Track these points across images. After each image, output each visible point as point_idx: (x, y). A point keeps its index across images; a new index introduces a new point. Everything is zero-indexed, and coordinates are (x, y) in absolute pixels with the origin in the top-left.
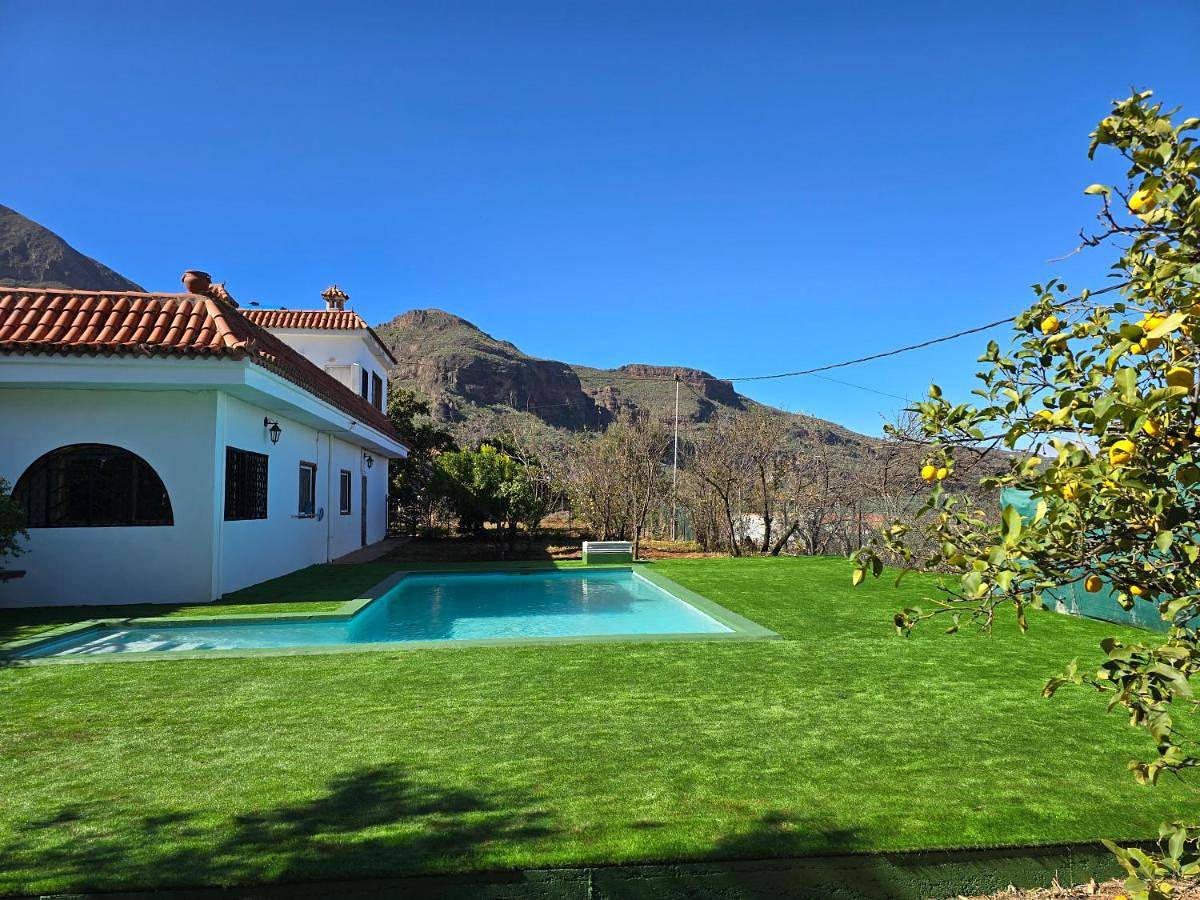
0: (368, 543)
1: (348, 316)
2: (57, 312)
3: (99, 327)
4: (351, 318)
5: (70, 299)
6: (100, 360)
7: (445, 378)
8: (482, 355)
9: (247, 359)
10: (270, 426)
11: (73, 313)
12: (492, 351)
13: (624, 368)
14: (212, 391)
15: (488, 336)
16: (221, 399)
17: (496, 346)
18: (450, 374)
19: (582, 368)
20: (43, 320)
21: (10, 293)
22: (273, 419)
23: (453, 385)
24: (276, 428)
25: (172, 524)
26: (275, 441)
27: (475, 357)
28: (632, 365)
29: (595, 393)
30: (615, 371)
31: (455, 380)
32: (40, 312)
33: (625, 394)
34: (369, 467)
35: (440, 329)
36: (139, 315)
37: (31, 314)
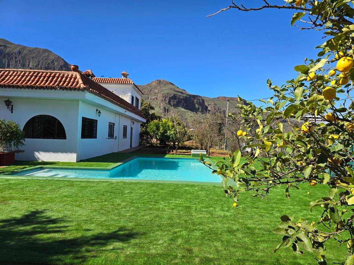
0: (133, 146)
1: (128, 80)
2: (36, 77)
3: (47, 81)
4: (129, 80)
5: (40, 73)
7: (165, 99)
8: (175, 93)
9: (86, 91)
10: (98, 112)
11: (40, 77)
12: (178, 92)
13: (218, 97)
14: (78, 101)
15: (178, 87)
16: (80, 103)
17: (180, 91)
18: (166, 99)
19: (205, 97)
20: (32, 79)
21: (24, 71)
22: (99, 109)
23: (167, 102)
24: (100, 112)
25: (66, 139)
26: (99, 116)
27: (174, 94)
28: (221, 97)
29: (209, 105)
30: (215, 98)
31: (168, 100)
32: (31, 77)
33: (218, 106)
34: (133, 125)
35: (164, 85)
36: (58, 77)
37: (29, 77)
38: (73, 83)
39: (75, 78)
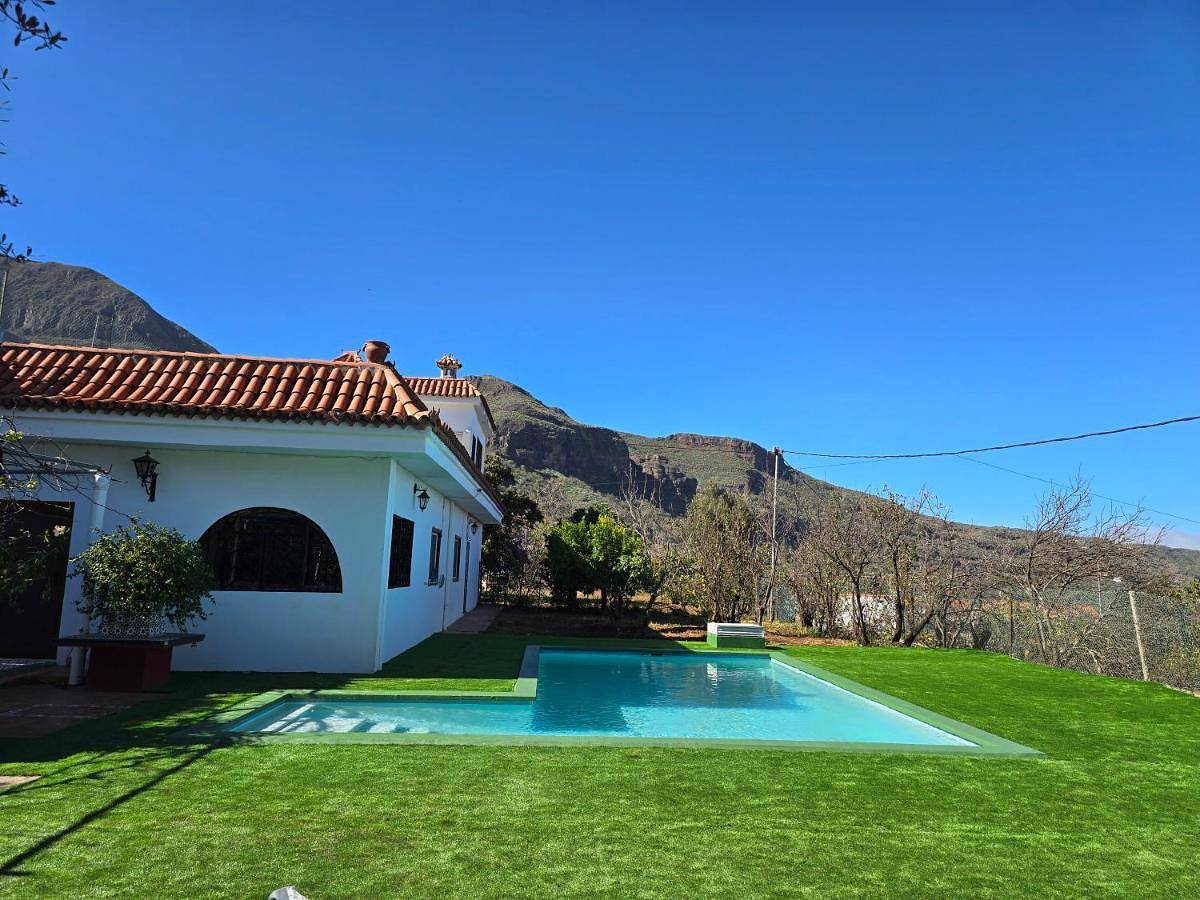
1: (462, 384)
2: (247, 378)
3: (287, 394)
4: (464, 386)
5: (258, 365)
6: (290, 426)
7: (497, 442)
8: (534, 420)
9: (429, 428)
10: (419, 493)
11: (262, 380)
12: (543, 417)
13: (672, 436)
14: (384, 459)
15: (540, 403)
16: (393, 466)
17: (547, 412)
18: (501, 438)
19: (631, 436)
20: (234, 385)
22: (422, 486)
23: (504, 450)
24: (424, 496)
25: (341, 591)
26: (423, 508)
27: (527, 422)
28: (680, 434)
29: (643, 461)
30: (663, 439)
31: (506, 444)
32: (231, 378)
33: (672, 464)
34: (474, 533)
35: (495, 395)
36: (323, 383)
37: (223, 378)
38: (378, 400)
39: (383, 384)
